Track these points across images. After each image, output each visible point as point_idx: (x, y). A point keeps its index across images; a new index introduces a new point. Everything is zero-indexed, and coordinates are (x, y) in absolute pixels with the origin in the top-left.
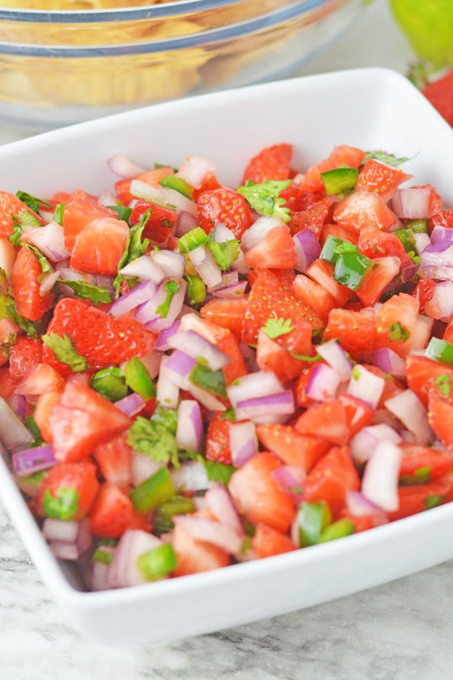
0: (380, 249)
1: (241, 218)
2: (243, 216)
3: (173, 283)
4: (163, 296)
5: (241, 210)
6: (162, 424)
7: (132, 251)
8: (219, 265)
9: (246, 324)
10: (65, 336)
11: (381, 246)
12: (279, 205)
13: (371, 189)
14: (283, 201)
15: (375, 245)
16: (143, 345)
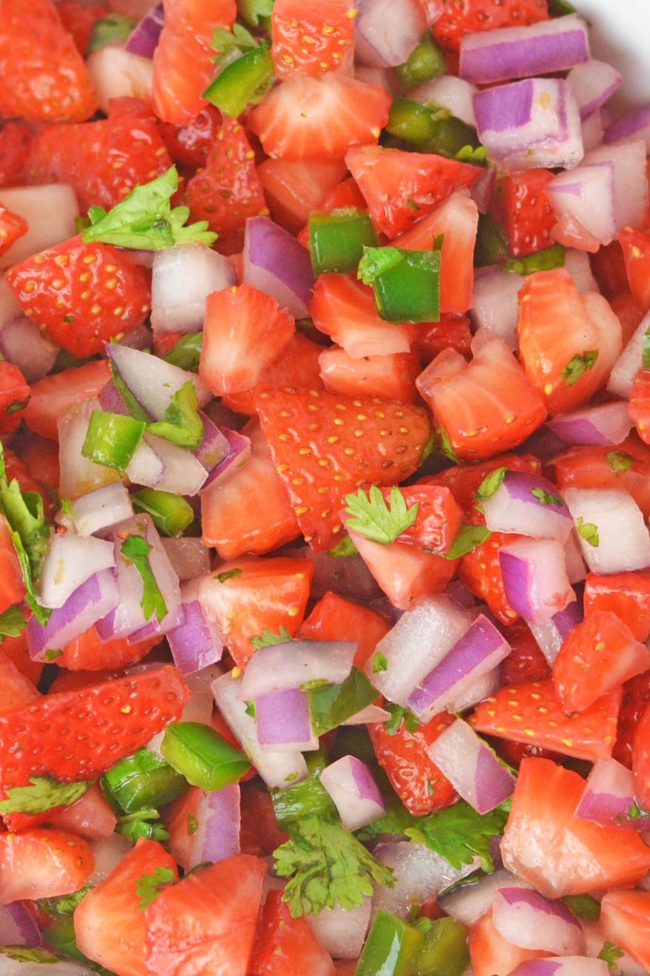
0: (422, 200)
1: (118, 280)
2: (120, 273)
3: (131, 540)
4: (132, 575)
5: (110, 269)
6: (305, 817)
7: (28, 541)
8: (184, 447)
9: (304, 522)
10: (32, 780)
11: (421, 192)
12: (181, 224)
13: (315, 72)
14: (183, 212)
15: (410, 200)
16: (170, 697)
